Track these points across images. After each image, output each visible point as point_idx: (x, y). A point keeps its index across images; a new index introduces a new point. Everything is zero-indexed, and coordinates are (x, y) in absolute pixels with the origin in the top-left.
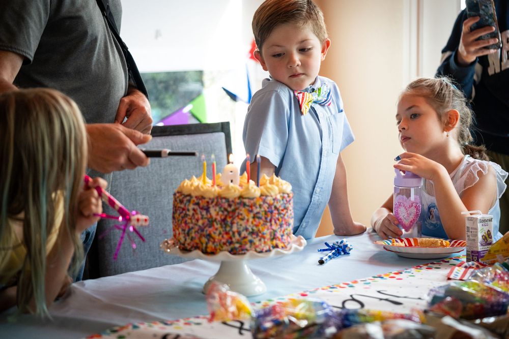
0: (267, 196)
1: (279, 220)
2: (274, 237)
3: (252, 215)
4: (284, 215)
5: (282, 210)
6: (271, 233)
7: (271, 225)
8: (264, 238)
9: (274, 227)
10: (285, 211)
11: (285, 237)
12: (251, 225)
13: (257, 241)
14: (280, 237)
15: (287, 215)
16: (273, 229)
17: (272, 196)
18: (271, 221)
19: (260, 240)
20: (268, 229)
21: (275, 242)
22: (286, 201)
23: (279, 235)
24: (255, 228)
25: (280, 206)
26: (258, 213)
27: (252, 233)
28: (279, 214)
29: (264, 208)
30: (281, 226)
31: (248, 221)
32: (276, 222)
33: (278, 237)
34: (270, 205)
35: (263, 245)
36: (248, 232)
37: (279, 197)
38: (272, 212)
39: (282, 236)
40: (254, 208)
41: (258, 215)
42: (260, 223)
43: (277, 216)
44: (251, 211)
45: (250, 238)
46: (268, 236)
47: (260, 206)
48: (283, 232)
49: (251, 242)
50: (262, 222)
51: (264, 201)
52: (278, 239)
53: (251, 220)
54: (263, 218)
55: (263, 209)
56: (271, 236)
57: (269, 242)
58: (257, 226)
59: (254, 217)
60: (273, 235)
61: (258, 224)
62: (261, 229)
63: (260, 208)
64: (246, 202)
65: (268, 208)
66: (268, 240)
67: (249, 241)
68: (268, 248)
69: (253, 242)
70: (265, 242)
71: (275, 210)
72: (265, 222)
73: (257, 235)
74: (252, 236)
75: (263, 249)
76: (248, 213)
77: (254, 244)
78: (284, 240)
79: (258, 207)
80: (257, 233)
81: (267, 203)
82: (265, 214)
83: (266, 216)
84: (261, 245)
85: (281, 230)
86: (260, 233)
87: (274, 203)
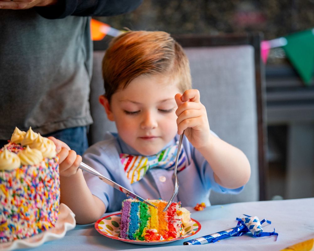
0: (29, 166)
1: (45, 195)
2: (40, 217)
3: (11, 192)
4: (51, 187)
5: (48, 182)
6: (36, 213)
7: (36, 203)
8: (27, 220)
9: (40, 205)
10: (52, 182)
11: (52, 215)
12: (11, 206)
13: (18, 226)
14: (47, 216)
15: (54, 186)
16: (39, 208)
17: (35, 166)
18: (35, 197)
19: (23, 224)
20: (32, 208)
21: (41, 223)
22: (53, 168)
23: (45, 214)
24: (16, 209)
25: (46, 177)
26: (20, 189)
27: (13, 216)
28: (45, 186)
29: (27, 182)
30: (48, 201)
31: (6, 201)
32: (41, 199)
33: (44, 217)
34: (34, 178)
35: (26, 229)
36: (7, 215)
37: (44, 165)
38: (36, 187)
39: (49, 214)
40: (13, 183)
41: (19, 192)
42: (21, 202)
43: (42, 190)
44: (11, 187)
45: (9, 222)
46: (32, 217)
47: (22, 180)
48: (51, 209)
49: (11, 227)
50: (24, 200)
51: (26, 173)
52: (44, 219)
53: (10, 198)
54: (26, 195)
55: (25, 184)
56: (36, 216)
57: (35, 225)
58: (17, 206)
59: (14, 196)
60: (38, 215)
61: (19, 203)
62: (23, 210)
63: (22, 182)
64: (3, 176)
65: (32, 182)
66: (32, 222)
67: (8, 227)
68: (32, 231)
69: (14, 226)
70: (29, 225)
71: (40, 183)
72: (28, 199)
73: (19, 218)
74: (12, 220)
75: (26, 235)
76: (6, 191)
77: (15, 229)
78: (52, 218)
79: (19, 181)
80: (19, 215)
81: (29, 175)
82: (28, 189)
83: (29, 192)
84: (24, 229)
85: (48, 207)
86: (22, 214)
87: (38, 173)
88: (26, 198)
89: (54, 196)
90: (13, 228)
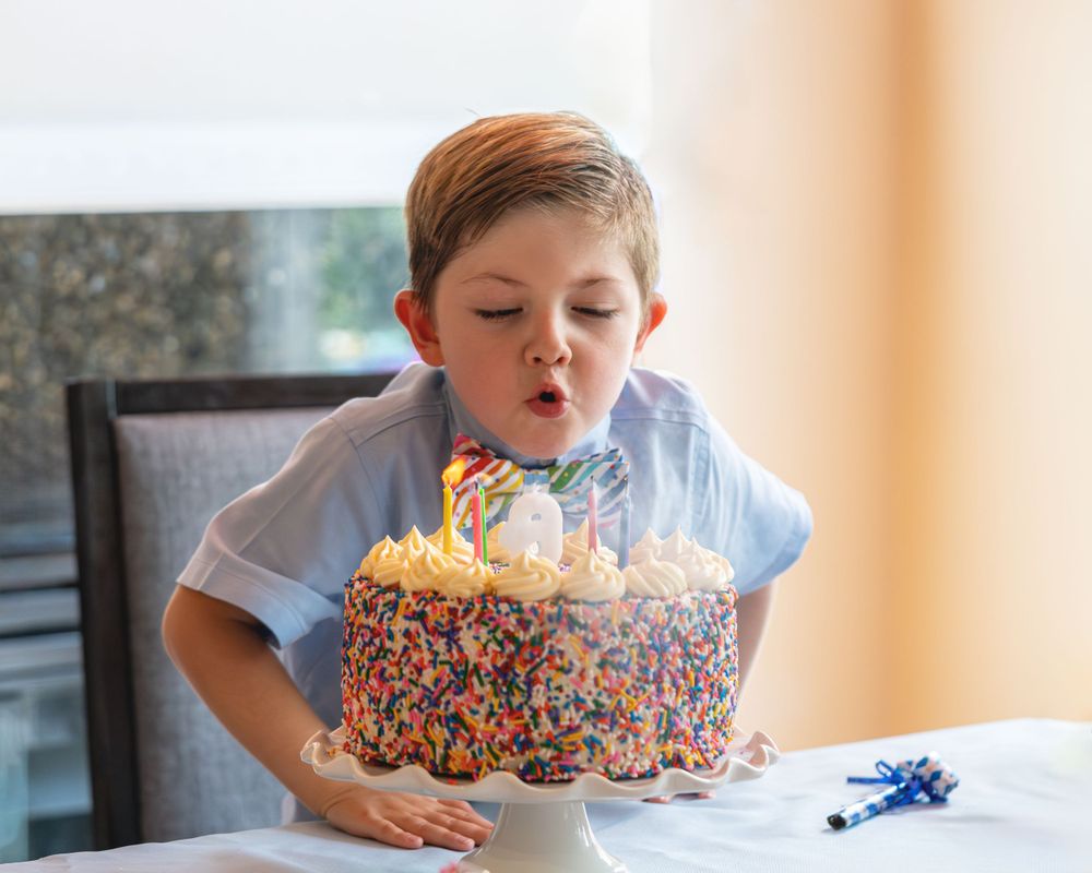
0: (646, 597)
1: (685, 677)
2: (669, 732)
3: (596, 655)
4: (706, 661)
5: (696, 645)
6: (658, 718)
7: (660, 691)
8: (636, 732)
9: (669, 699)
10: (707, 648)
11: (707, 734)
12: (594, 690)
13: (610, 742)
14: (690, 731)
16: (667, 707)
17: (662, 599)
18: (658, 679)
19: (622, 739)
20: (649, 704)
21: (670, 747)
22: (712, 615)
23: (684, 724)
24: (604, 699)
25: (691, 633)
26: (618, 650)
27: (597, 715)
28: (687, 655)
29: (637, 636)
30: (693, 695)
31: (582, 674)
32: (675, 684)
33: (683, 732)
34: (656, 628)
35: (631, 756)
36: (582, 713)
37: (686, 600)
38: (662, 651)
39: (697, 729)
40: (603, 634)
41: (617, 658)
42: (622, 685)
43: (679, 663)
45: (588, 730)
46: (649, 728)
47: (625, 630)
48: (701, 717)
49: (592, 743)
51: (638, 613)
52: (681, 739)
53: (593, 672)
54: (634, 667)
55: (632, 640)
56: (659, 726)
57: (652, 748)
58: (611, 692)
59: (602, 665)
60: (664, 724)
61: (616, 686)
62: (624, 705)
63: (625, 635)
64: (577, 613)
65: (650, 637)
66: (647, 740)
67: (585, 741)
68: (647, 764)
69: (600, 743)
70: (638, 747)
71: (672, 643)
72: (638, 679)
73: (613, 723)
74: (595, 726)
75: (630, 769)
76: (585, 652)
77: (603, 750)
78: (705, 743)
79: (617, 631)
80: (613, 715)
81: (645, 620)
82: (641, 655)
83: (644, 663)
84: (625, 755)
85: (694, 709)
86: (622, 716)
87: (670, 618)
88: (633, 677)
89: (712, 685)
90: (598, 748)
